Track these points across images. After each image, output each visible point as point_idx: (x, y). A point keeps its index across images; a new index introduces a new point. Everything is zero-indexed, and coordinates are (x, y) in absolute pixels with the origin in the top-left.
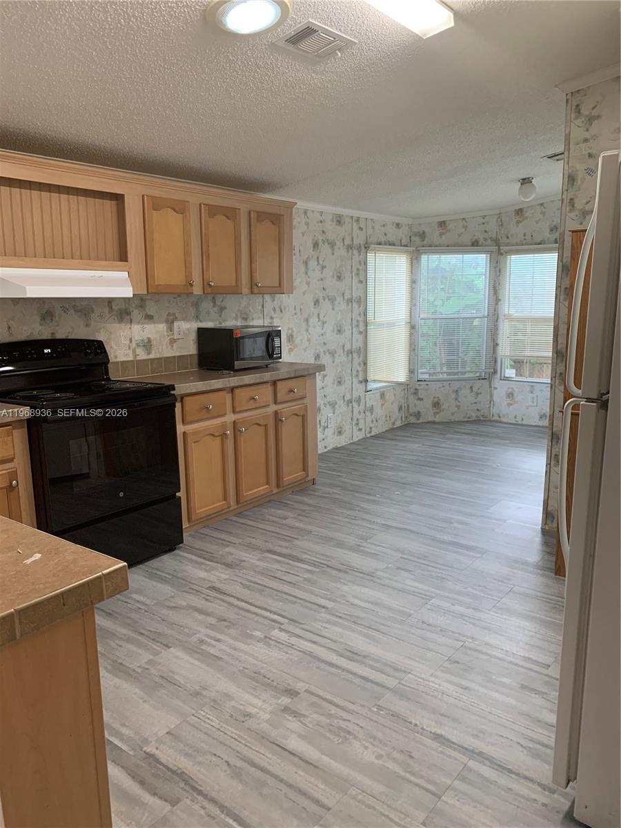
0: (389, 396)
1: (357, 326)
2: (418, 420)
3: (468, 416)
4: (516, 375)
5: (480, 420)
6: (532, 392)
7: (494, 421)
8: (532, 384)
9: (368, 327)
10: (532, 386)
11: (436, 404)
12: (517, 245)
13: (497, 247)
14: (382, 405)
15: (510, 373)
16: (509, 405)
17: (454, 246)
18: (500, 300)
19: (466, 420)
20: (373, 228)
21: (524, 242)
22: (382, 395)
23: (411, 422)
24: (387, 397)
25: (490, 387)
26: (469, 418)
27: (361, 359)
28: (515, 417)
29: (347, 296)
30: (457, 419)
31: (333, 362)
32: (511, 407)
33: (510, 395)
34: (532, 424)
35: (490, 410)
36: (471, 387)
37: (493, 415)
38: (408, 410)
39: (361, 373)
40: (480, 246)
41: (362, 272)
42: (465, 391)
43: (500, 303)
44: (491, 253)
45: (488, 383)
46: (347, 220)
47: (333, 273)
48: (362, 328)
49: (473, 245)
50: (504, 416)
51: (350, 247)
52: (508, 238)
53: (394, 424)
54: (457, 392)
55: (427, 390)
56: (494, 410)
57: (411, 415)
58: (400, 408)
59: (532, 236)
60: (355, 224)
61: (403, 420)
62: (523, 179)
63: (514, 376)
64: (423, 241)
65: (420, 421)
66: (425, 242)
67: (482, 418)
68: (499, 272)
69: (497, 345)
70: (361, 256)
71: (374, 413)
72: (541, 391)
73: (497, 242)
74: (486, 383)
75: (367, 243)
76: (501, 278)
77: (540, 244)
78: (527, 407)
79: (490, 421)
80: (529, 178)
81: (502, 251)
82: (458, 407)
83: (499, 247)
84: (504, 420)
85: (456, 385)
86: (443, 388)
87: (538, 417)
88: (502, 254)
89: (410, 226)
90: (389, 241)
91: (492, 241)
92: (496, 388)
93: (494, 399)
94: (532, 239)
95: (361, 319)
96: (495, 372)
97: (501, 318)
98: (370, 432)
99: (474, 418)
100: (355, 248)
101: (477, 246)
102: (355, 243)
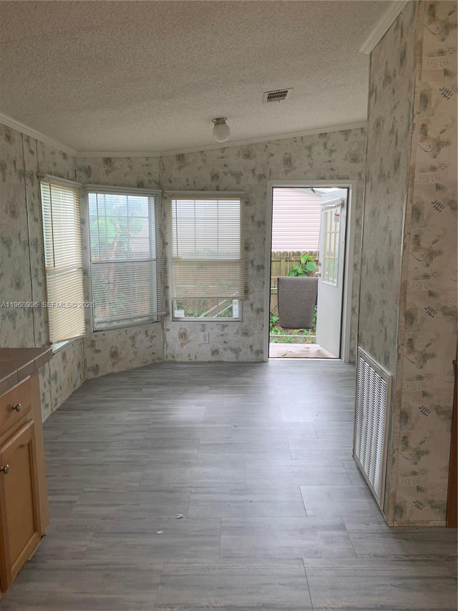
0: (70, 356)
1: (36, 276)
2: (97, 374)
3: (145, 361)
4: (186, 315)
5: (156, 363)
6: (203, 331)
7: (169, 362)
8: (203, 323)
9: (48, 277)
10: (203, 325)
11: (114, 354)
12: (180, 189)
13: (161, 191)
14: (65, 367)
15: (179, 313)
16: (182, 344)
17: (121, 186)
18: (167, 244)
19: (143, 365)
20: (43, 154)
21: (187, 187)
22: (64, 355)
23: (89, 378)
24: (68, 357)
25: (163, 329)
26: (145, 363)
27: (42, 317)
28: (189, 356)
29: (24, 237)
30: (135, 366)
31: (14, 328)
32: (185, 346)
33: (183, 335)
34: (205, 360)
35: (163, 352)
36: (146, 331)
37: (167, 356)
38: (86, 365)
39: (43, 335)
40: (145, 188)
41: (36, 208)
42: (141, 337)
43: (167, 246)
44: (156, 196)
45: (161, 325)
46: (17, 137)
47: (6, 207)
48: (41, 279)
49: (139, 186)
50: (178, 355)
51: (22, 174)
52: (170, 182)
53: (75, 385)
54: (133, 338)
55: (104, 340)
56: (168, 351)
57: (89, 370)
58: (79, 366)
59: (194, 182)
60: (25, 144)
61: (82, 378)
62: (218, 119)
63: (183, 316)
64: (89, 177)
65: (99, 375)
66: (91, 179)
67: (157, 361)
68: (164, 216)
69: (167, 287)
70: (34, 187)
71: (58, 380)
72: (212, 329)
73: (160, 185)
74: (159, 325)
75: (38, 171)
76: (166, 221)
77: (202, 190)
78: (200, 345)
79: (165, 362)
80: (223, 118)
81: (165, 195)
82: (135, 353)
83: (163, 190)
84: (178, 360)
85: (132, 332)
86: (120, 337)
87: (210, 353)
88: (166, 198)
89: (75, 159)
90: (58, 173)
91: (156, 183)
92: (168, 330)
93: (167, 340)
94: (195, 185)
95: (39, 267)
96: (167, 314)
97: (169, 261)
98: (56, 405)
99: (151, 362)
100: (27, 176)
101: (143, 187)
102: (27, 169)
